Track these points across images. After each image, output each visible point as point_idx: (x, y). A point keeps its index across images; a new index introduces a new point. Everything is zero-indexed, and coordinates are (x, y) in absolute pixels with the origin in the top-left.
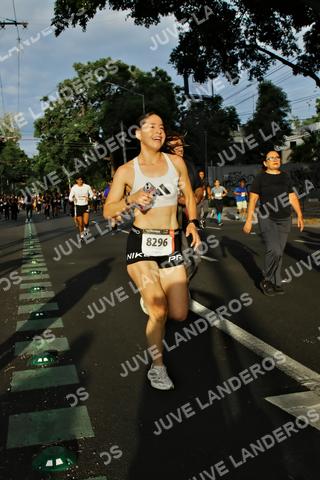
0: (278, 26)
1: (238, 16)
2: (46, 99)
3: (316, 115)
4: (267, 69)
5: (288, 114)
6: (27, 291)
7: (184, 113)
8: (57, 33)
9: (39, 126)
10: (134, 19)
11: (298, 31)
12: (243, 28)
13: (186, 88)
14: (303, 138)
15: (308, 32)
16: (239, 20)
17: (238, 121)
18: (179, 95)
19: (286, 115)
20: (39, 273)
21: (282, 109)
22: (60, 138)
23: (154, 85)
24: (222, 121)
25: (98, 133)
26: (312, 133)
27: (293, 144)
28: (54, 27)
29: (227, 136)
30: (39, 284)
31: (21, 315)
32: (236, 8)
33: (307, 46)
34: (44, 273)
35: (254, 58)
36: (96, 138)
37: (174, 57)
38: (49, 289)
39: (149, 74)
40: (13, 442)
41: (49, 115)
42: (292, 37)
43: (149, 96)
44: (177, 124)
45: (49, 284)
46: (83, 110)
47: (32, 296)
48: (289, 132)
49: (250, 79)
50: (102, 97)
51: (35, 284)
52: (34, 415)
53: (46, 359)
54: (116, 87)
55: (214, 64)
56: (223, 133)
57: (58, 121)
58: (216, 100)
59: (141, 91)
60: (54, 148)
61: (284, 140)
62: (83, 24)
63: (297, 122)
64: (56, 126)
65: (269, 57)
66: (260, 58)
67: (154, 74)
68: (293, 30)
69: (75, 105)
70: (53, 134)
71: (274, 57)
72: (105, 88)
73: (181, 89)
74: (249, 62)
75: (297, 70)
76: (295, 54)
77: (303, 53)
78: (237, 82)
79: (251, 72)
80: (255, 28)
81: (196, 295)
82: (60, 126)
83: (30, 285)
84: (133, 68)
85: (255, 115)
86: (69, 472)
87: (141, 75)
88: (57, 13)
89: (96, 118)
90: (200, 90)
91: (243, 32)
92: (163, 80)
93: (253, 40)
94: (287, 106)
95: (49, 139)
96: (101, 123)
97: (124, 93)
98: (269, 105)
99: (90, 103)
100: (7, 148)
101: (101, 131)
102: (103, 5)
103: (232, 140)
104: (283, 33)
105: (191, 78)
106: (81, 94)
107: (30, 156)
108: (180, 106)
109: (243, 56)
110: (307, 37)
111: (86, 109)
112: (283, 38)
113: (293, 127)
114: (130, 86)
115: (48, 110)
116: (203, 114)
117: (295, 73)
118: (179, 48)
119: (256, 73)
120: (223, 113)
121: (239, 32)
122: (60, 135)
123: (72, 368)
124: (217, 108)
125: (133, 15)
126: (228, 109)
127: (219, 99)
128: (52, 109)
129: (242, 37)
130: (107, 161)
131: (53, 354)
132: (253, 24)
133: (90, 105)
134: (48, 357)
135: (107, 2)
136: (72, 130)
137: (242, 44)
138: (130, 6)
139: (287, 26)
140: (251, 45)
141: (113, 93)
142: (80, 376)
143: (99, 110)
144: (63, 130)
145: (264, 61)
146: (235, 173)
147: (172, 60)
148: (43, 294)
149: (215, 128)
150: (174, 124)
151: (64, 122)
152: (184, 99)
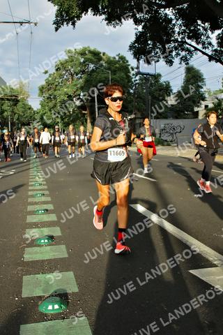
0: (200, 29)
1: (174, 22)
2: (46, 72)
3: (222, 89)
4: (191, 57)
5: (204, 87)
6: (32, 196)
7: (136, 84)
8: (57, 29)
9: (42, 90)
10: (106, 22)
11: (212, 33)
12: (177, 30)
13: (138, 68)
14: (213, 103)
15: (219, 34)
16: (174, 25)
17: (171, 90)
18: (134, 72)
19: (202, 88)
20: (40, 184)
21: (200, 84)
22: (55, 98)
23: (117, 65)
24: (160, 90)
25: (79, 95)
26: (219, 100)
27: (206, 106)
28: (55, 26)
30: (41, 192)
31: (30, 212)
32: (173, 17)
33: (218, 43)
34: (44, 185)
35: (183, 50)
36: (78, 98)
37: (131, 47)
38: (47, 196)
39: (115, 58)
40: (26, 293)
41: (49, 83)
42: (208, 37)
43: (114, 72)
44: (132, 91)
45: (47, 192)
46: (70, 80)
47: (36, 200)
48: (204, 99)
49: (180, 63)
50: (83, 72)
51: (38, 192)
52: (40, 276)
53: (46, 241)
54: (92, 66)
55: (157, 53)
56: (161, 98)
57: (54, 87)
58: (157, 77)
59: (109, 69)
60: (51, 104)
61: (201, 104)
62: (74, 24)
63: (209, 92)
64: (52, 90)
65: (193, 49)
66: (188, 50)
67: (117, 58)
68: (209, 32)
69: (65, 77)
70: (51, 95)
71: (196, 49)
72: (85, 66)
73: (135, 68)
74: (180, 52)
75: (211, 58)
76: (210, 48)
77: (215, 48)
78: (171, 65)
79: (181, 58)
80: (185, 31)
82: (55, 90)
83: (34, 193)
84: (104, 54)
85: (182, 87)
86: (63, 313)
87: (109, 58)
88: (57, 16)
89: (79, 86)
90: (145, 68)
91: (176, 32)
92: (123, 62)
93: (183, 38)
94: (203, 82)
95: (48, 98)
96: (82, 88)
97: (98, 70)
98: (192, 81)
99: (75, 75)
100: (20, 103)
101: (82, 94)
102: (87, 11)
104: (203, 34)
105: (141, 61)
106: (70, 70)
107: (35, 109)
108: (133, 80)
109: (176, 48)
110: (218, 37)
111: (73, 80)
112: (202, 37)
113: (207, 95)
114: (102, 65)
115: (47, 79)
116: (148, 85)
117: (210, 60)
118: (136, 42)
119: (185, 59)
120: (162, 85)
121: (174, 32)
122: (55, 96)
123: (63, 247)
124: (157, 81)
125: (106, 19)
126: (165, 82)
127: (159, 75)
128: (50, 79)
129: (176, 36)
130: (85, 114)
131: (51, 238)
132: (183, 28)
133: (75, 77)
134: (48, 239)
135: (89, 10)
136: (63, 93)
137: (176, 41)
138: (104, 13)
139: (205, 29)
140: (182, 41)
141: (90, 69)
142: (68, 253)
143: (81, 80)
144: (57, 93)
145: (190, 52)
146: (168, 124)
147: (130, 49)
148: (43, 199)
149: (156, 94)
150: (129, 91)
151: (58, 87)
152: (137, 75)
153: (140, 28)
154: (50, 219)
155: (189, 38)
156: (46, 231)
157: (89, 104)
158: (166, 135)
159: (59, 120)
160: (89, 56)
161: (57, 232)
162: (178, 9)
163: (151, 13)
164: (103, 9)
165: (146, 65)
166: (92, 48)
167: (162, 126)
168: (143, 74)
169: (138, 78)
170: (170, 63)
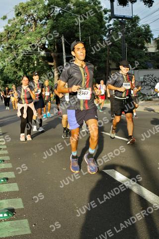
2: (5, 18)
7: (110, 30)
13: (112, 10)
17: (151, 36)
18: (107, 16)
22: (16, 48)
24: (139, 36)
25: (44, 45)
29: (143, 47)
34: (4, 149)
36: (43, 48)
38: (8, 162)
41: (8, 31)
44: (105, 38)
45: (7, 158)
46: (33, 26)
50: (48, 17)
53: (5, 215)
56: (139, 45)
57: (15, 35)
58: (134, 20)
64: (12, 38)
69: (27, 23)
70: (11, 45)
72: (50, 9)
73: (108, 11)
78: (151, 6)
82: (16, 39)
89: (43, 33)
90: (120, 10)
92: (95, 4)
95: (8, 48)
97: (65, 14)
99: (38, 21)
101: (47, 43)
103: (146, 50)
105: (116, 3)
106: (32, 15)
108: (106, 25)
111: (36, 26)
114: (69, 8)
115: (7, 26)
116: (124, 30)
120: (140, 29)
122: (16, 45)
123: (25, 222)
124: (135, 25)
126: (143, 26)
127: (137, 18)
128: (10, 25)
130: (52, 66)
131: (11, 211)
133: (39, 23)
134: (8, 213)
136: (25, 42)
141: (56, 14)
142: (31, 228)
143: (46, 27)
144: (18, 42)
146: (148, 76)
148: (3, 166)
149: (134, 41)
150: (102, 37)
151: (19, 35)
152: (110, 18)
154: (11, 189)
156: (6, 204)
157: (56, 55)
158: (147, 88)
159: (21, 74)
161: (18, 204)
165: (121, 7)
167: (142, 78)
168: (118, 18)
169: (112, 22)
170: (149, 3)
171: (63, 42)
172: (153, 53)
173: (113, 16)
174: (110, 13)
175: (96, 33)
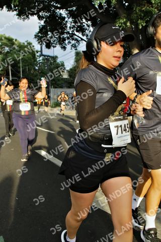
0: (84, 26)
1: (66, 20)
4: (79, 44)
7: (40, 63)
10: (18, 16)
12: (69, 25)
13: (41, 51)
16: (67, 22)
17: (65, 69)
18: (38, 54)
32: (66, 16)
35: (73, 39)
37: (36, 36)
39: (24, 43)
44: (37, 68)
49: (71, 49)
54: (7, 49)
55: (55, 41)
58: (55, 58)
65: (80, 39)
66: (76, 40)
67: (26, 44)
71: (82, 39)
72: (2, 48)
73: (39, 51)
74: (71, 41)
79: (72, 45)
80: (74, 27)
81: (43, 148)
84: (16, 40)
85: (73, 65)
87: (20, 43)
90: (46, 52)
91: (68, 27)
92: (30, 47)
93: (73, 31)
97: (11, 52)
102: (2, 8)
103: (62, 76)
104: (86, 29)
108: (38, 60)
109: (68, 38)
112: (86, 31)
114: (14, 48)
116: (49, 64)
118: (39, 32)
119: (74, 46)
120: (58, 64)
121: (66, 27)
124: (55, 61)
125: (17, 15)
126: (61, 62)
127: (56, 57)
129: (68, 29)
132: (73, 24)
135: (4, 7)
137: (68, 33)
138: (16, 10)
139: (88, 26)
140: (72, 34)
141: (6, 51)
145: (78, 41)
147: (36, 38)
150: (35, 68)
152: (40, 56)
153: (42, 23)
155: (77, 31)
160: (5, 41)
162: (69, 11)
163: (50, 12)
164: (15, 7)
165: (47, 49)
166: (7, 36)
168: (45, 56)
169: (41, 58)
170: (64, 48)
171: (10, 69)
172: (66, 79)
173: (42, 55)
174: (40, 53)
175: (31, 64)
